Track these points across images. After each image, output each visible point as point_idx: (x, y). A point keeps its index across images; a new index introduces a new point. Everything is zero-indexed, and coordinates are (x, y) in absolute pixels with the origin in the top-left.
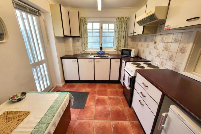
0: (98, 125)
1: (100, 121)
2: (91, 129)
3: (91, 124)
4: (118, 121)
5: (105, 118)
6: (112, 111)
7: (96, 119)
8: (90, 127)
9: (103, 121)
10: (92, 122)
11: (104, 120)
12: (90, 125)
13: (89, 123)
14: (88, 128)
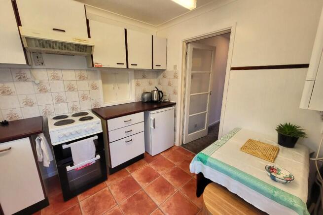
0: (159, 197)
1: (153, 198)
2: (171, 202)
3: (166, 207)
4: (138, 182)
5: (145, 196)
6: (127, 196)
7: (156, 206)
8: (171, 204)
9: (150, 196)
10: (163, 206)
11: (148, 196)
12: (168, 207)
13: (167, 209)
14: (173, 204)
